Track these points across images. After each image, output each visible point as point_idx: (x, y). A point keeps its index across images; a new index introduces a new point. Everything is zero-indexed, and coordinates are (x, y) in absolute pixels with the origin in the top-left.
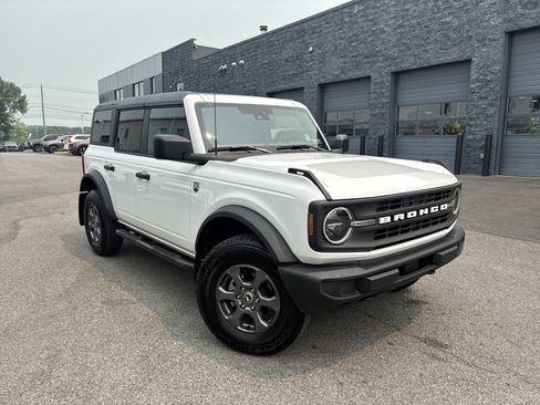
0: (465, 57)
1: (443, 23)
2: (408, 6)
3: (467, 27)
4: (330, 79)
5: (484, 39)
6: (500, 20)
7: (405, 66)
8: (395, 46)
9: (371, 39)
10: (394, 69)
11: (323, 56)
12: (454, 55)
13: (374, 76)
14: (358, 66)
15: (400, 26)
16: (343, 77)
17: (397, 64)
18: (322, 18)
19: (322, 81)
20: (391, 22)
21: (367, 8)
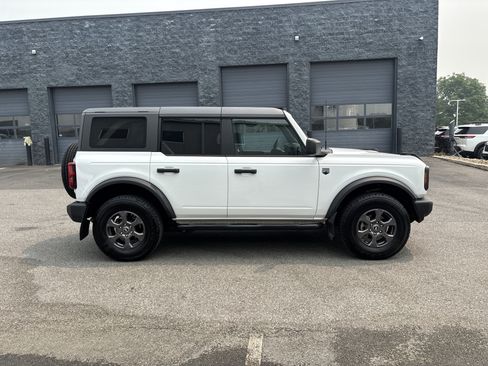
0: (193, 80)
1: (173, 53)
2: (141, 34)
3: (192, 59)
4: (62, 83)
5: (205, 69)
6: (214, 58)
7: (144, 80)
8: (133, 63)
9: (107, 53)
10: (134, 81)
11: (51, 60)
12: (185, 77)
13: (114, 86)
14: (96, 75)
15: (136, 48)
16: (79, 83)
17: (136, 78)
18: (45, 25)
19: (53, 84)
20: (127, 43)
21: (99, 26)
